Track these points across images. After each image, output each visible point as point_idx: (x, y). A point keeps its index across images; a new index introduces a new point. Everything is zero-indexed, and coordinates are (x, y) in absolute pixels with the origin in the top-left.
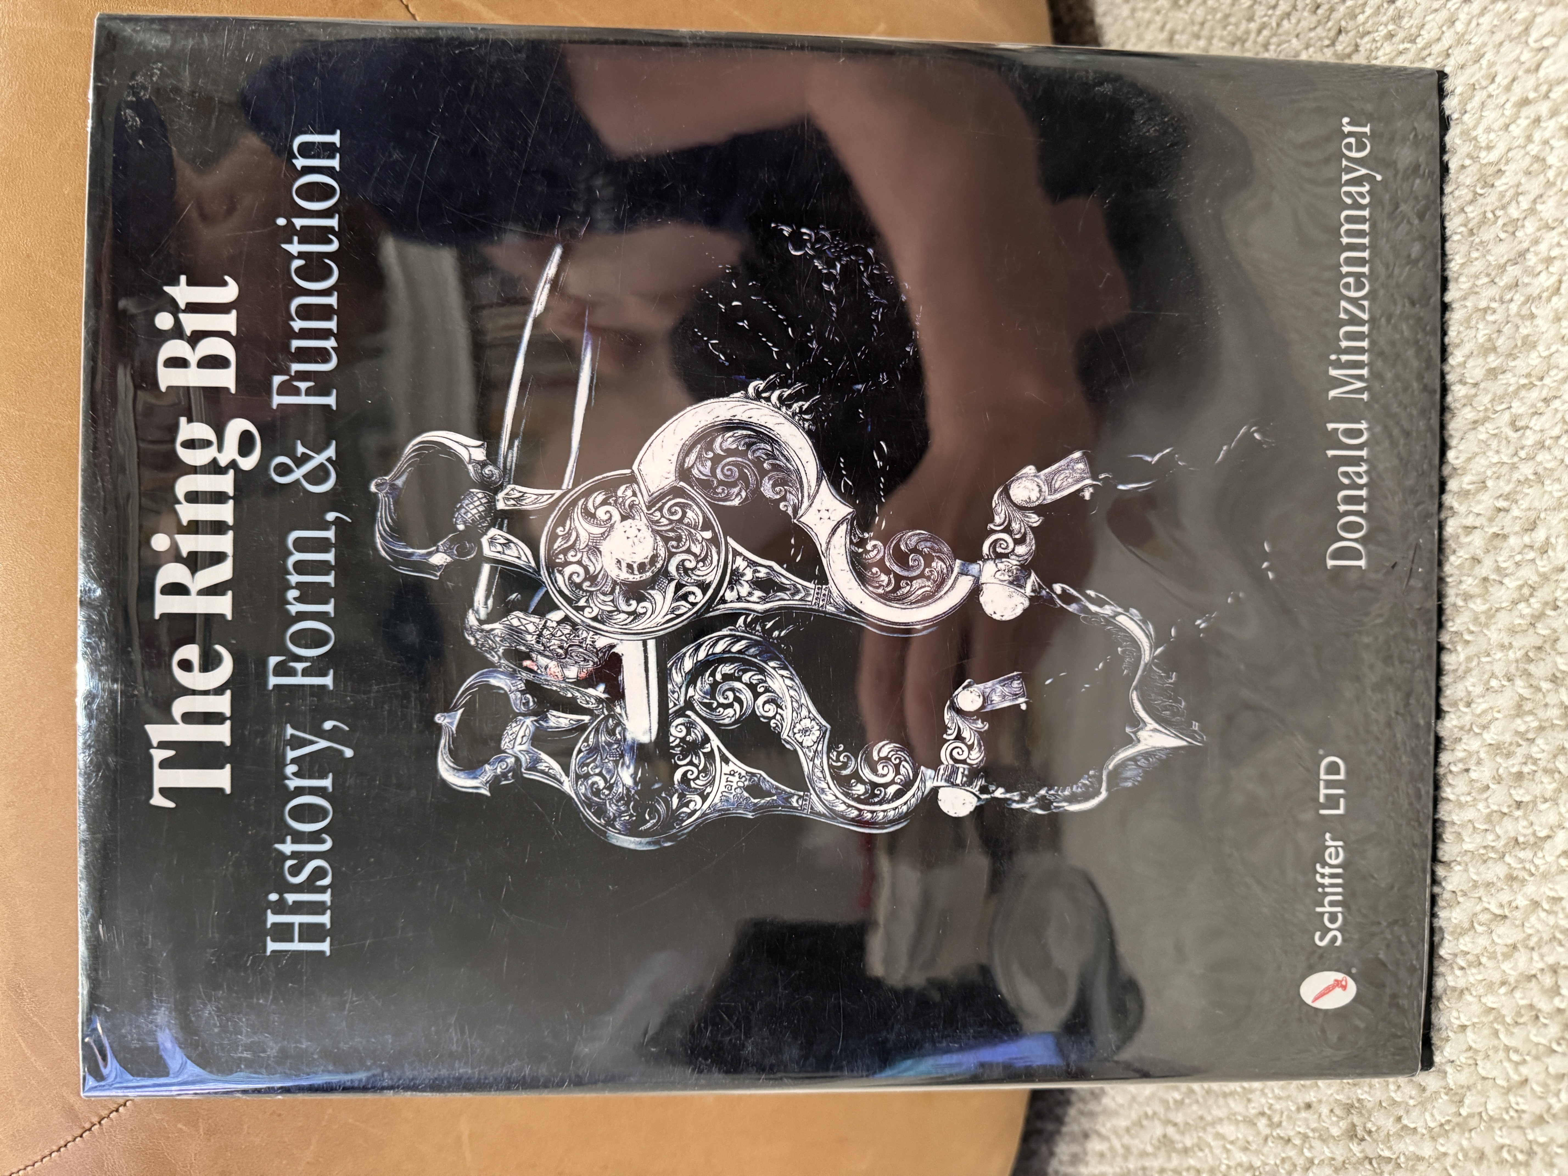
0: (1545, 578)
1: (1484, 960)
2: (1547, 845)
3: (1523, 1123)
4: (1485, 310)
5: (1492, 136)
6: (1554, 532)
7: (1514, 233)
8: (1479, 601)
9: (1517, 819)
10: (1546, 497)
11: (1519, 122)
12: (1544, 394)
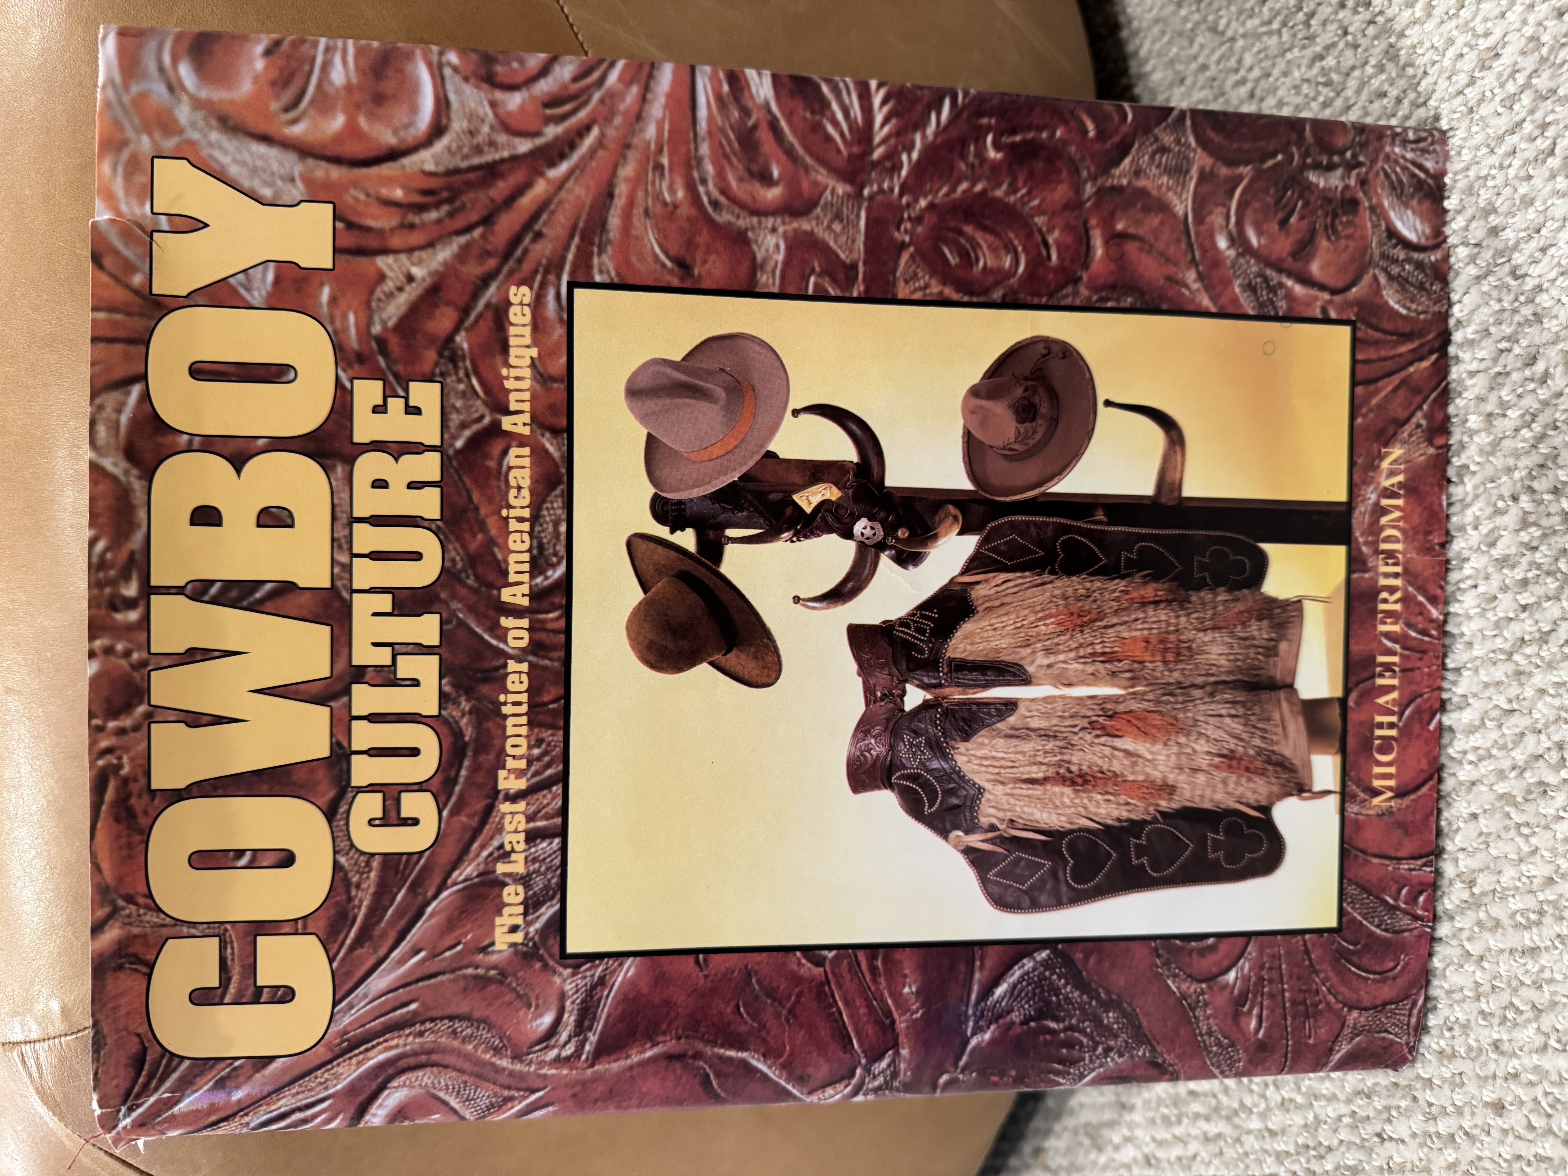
0: (1545, 404)
1: (1494, 752)
2: (1552, 637)
3: (1535, 887)
4: (1486, 178)
5: (1489, 24)
6: (1553, 363)
7: (1511, 108)
8: (1483, 434)
9: (1523, 620)
10: (1545, 333)
12: (1542, 244)
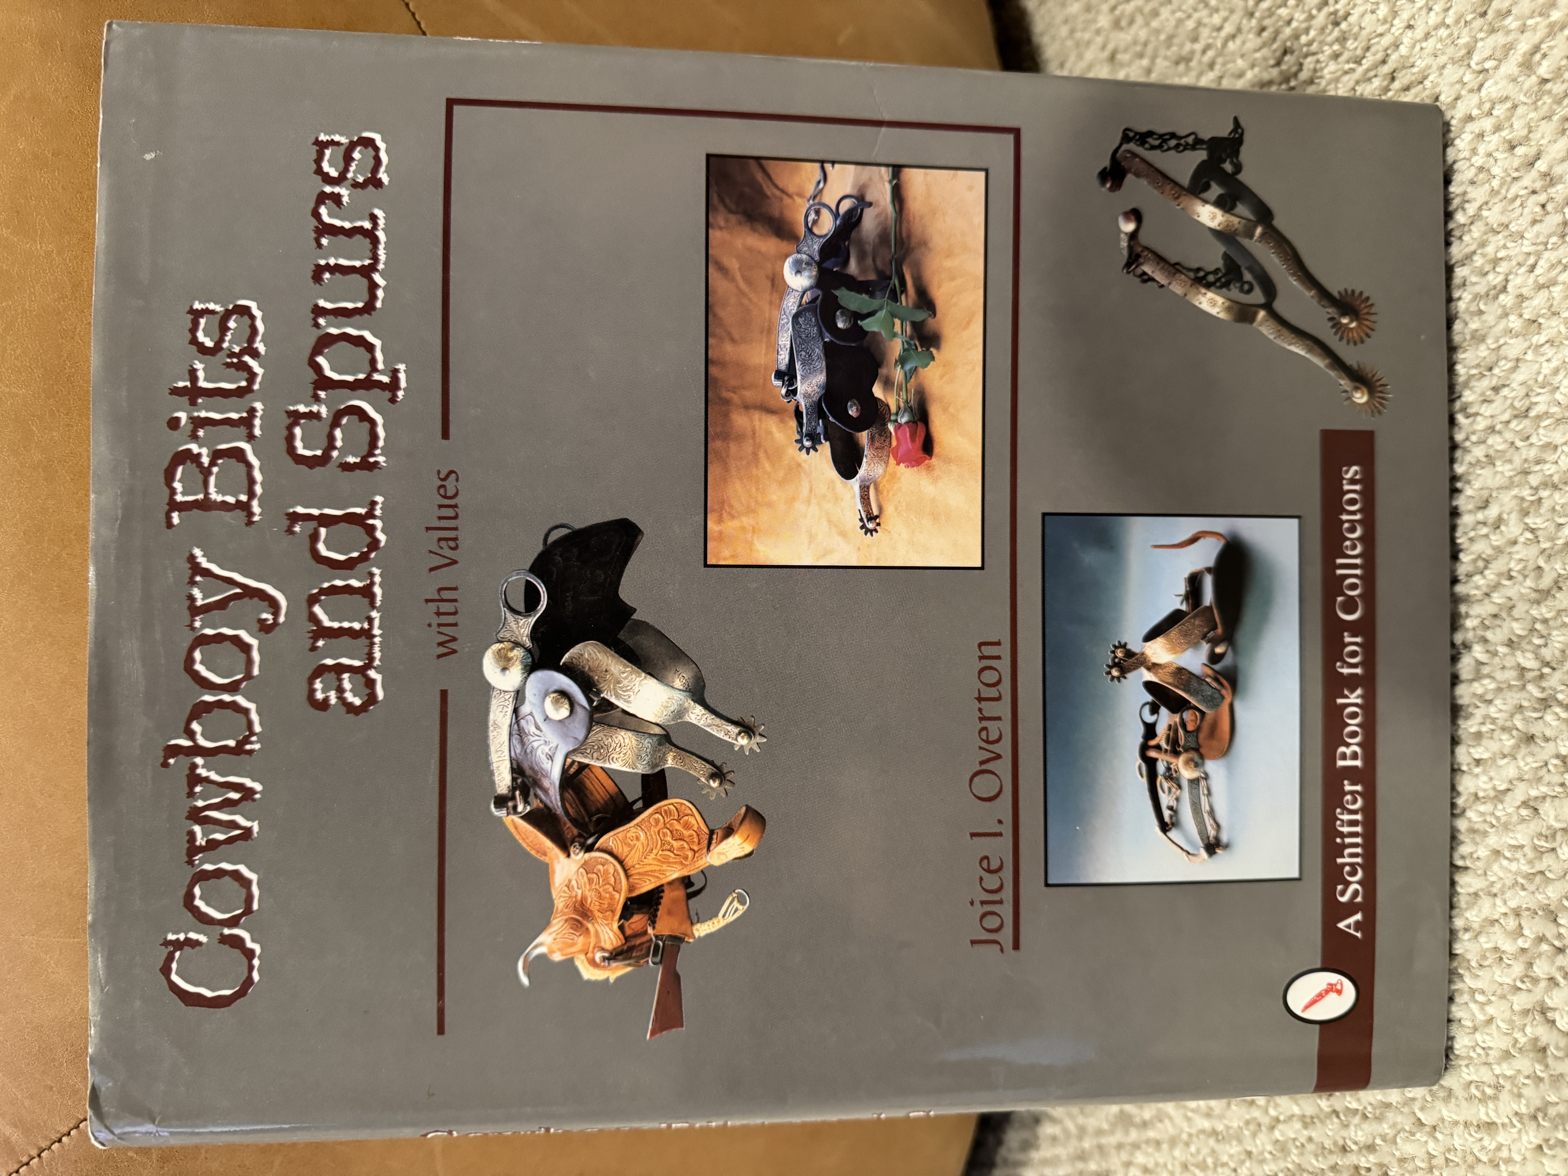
0: (1499, 550)
2: (1508, 798)
3: (1491, 1059)
6: (1507, 509)
9: (1477, 776)
10: (1499, 476)
11: (1463, 136)
12: (1494, 382)
